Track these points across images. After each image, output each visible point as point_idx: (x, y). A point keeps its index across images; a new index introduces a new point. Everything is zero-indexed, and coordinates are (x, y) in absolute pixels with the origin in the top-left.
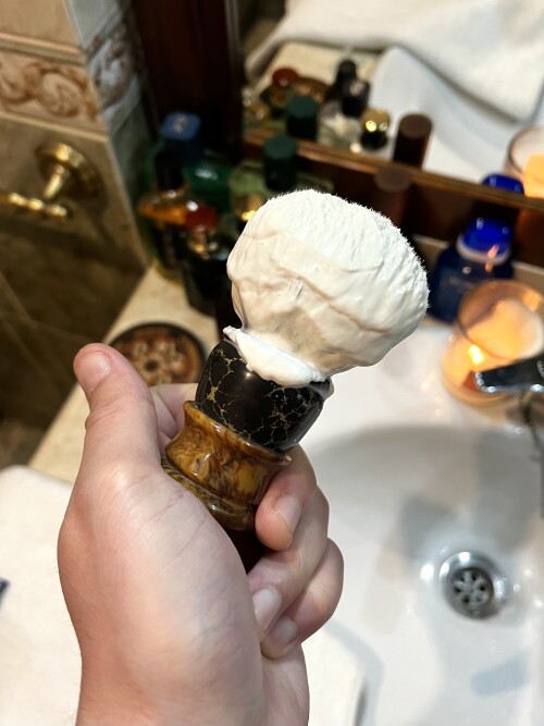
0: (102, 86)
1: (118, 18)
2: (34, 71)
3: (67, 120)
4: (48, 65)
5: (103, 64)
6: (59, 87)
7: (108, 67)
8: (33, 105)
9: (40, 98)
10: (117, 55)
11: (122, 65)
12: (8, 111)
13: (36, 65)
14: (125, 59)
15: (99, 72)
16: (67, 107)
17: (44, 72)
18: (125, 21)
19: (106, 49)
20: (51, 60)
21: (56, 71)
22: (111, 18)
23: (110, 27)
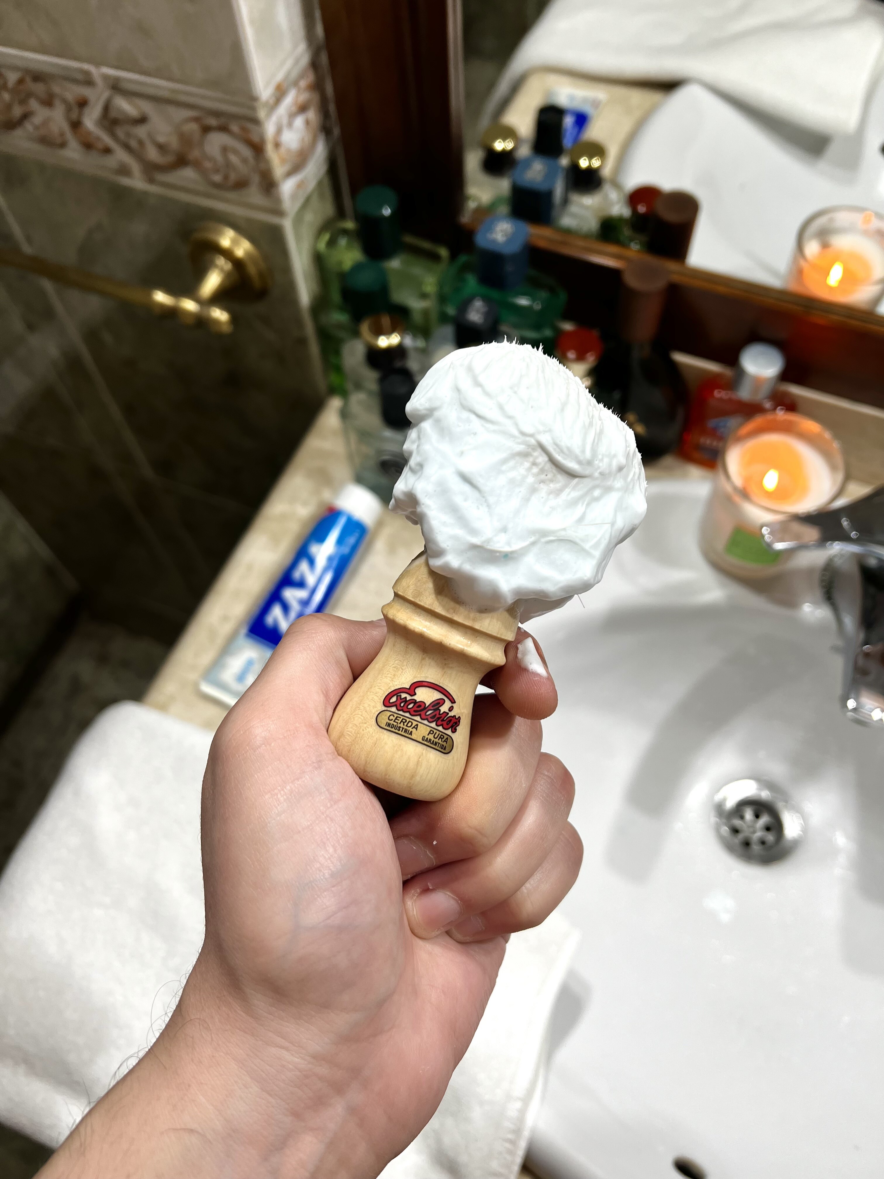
0: (282, 150)
1: (305, 60)
2: (193, 127)
3: (231, 195)
4: (213, 122)
5: (285, 121)
6: (225, 150)
7: (290, 125)
8: (188, 174)
9: (197, 165)
10: (303, 109)
11: (307, 122)
12: (151, 181)
13: (196, 120)
14: (312, 114)
15: (279, 131)
16: (233, 177)
17: (206, 130)
18: (314, 65)
19: (289, 100)
20: (217, 114)
21: (224, 129)
22: (297, 61)
23: (295, 74)
